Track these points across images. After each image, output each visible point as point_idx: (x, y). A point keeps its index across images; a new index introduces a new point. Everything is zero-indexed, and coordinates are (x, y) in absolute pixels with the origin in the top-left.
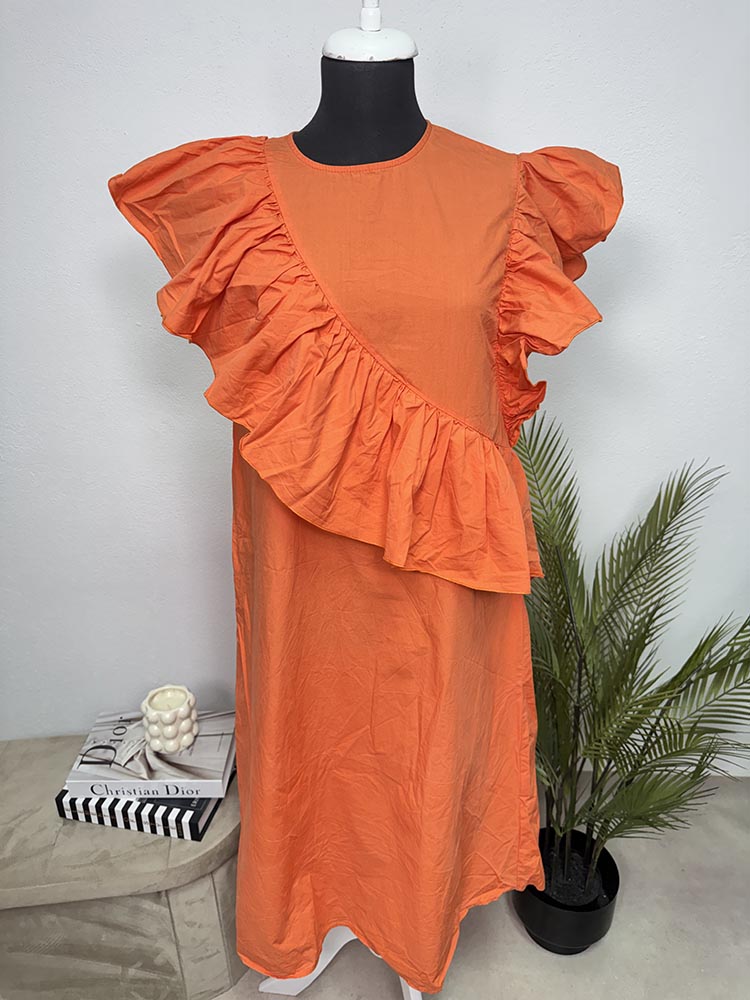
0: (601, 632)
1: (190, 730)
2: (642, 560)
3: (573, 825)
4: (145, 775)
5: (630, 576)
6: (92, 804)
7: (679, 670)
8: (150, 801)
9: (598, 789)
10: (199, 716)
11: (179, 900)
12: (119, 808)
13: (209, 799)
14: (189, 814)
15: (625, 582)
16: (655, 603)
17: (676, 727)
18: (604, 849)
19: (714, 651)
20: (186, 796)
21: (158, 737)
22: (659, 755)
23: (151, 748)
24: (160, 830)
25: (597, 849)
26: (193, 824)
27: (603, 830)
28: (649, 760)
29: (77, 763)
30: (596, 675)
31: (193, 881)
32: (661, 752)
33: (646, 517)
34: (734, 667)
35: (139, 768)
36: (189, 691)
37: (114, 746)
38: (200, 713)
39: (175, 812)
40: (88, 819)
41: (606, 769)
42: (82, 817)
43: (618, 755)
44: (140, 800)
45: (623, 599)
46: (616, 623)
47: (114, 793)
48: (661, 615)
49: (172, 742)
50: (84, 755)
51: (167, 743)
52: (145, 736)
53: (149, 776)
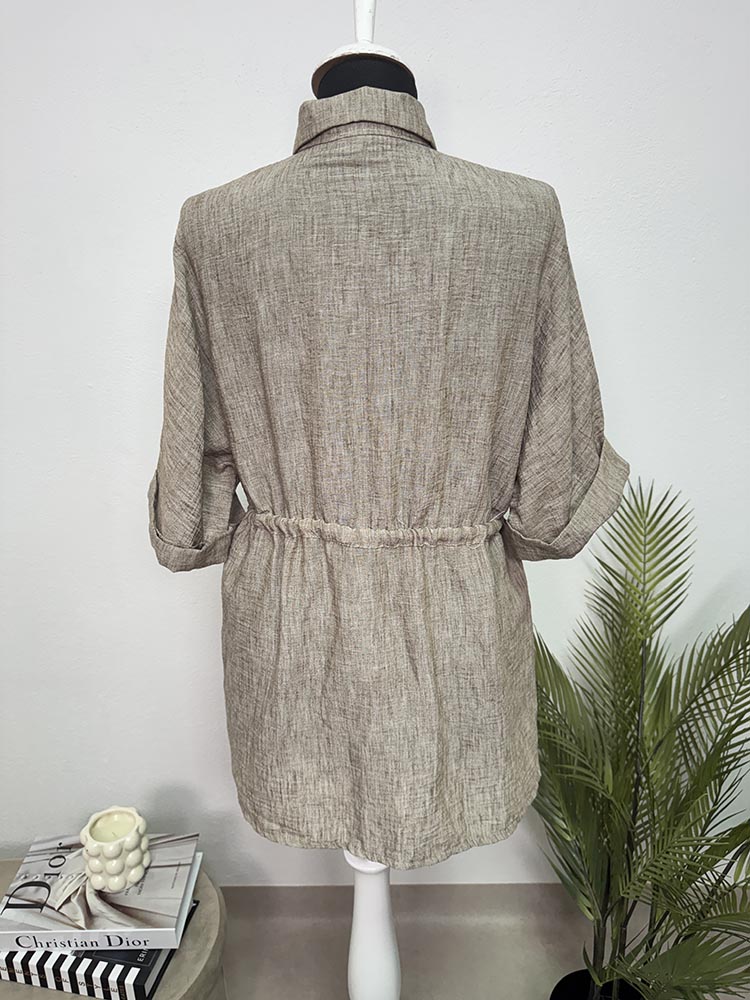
1: (140, 862)
6: (18, 959)
8: (88, 954)
10: (152, 842)
12: (49, 965)
13: (160, 950)
14: (134, 972)
20: (132, 947)
21: (100, 873)
23: (91, 886)
24: (99, 993)
26: (138, 986)
29: (2, 906)
35: (76, 913)
36: (139, 815)
37: (48, 882)
39: (118, 969)
40: (12, 977)
42: (5, 975)
44: (76, 953)
47: (45, 945)
49: (117, 879)
50: (11, 896)
51: (112, 879)
52: (84, 870)
53: (86, 924)
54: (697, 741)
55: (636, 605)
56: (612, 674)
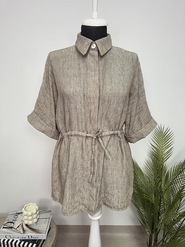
1: (37, 217)
6: (6, 241)
8: (23, 240)
12: (13, 243)
13: (41, 240)
14: (35, 245)
20: (34, 239)
21: (27, 220)
23: (24, 223)
29: (2, 228)
35: (20, 230)
36: (37, 205)
37: (13, 222)
39: (31, 244)
40: (4, 246)
44: (20, 240)
47: (12, 238)
49: (31, 221)
50: (4, 225)
52: (23, 219)
53: (23, 233)
54: (175, 189)
55: (160, 155)
56: (154, 172)
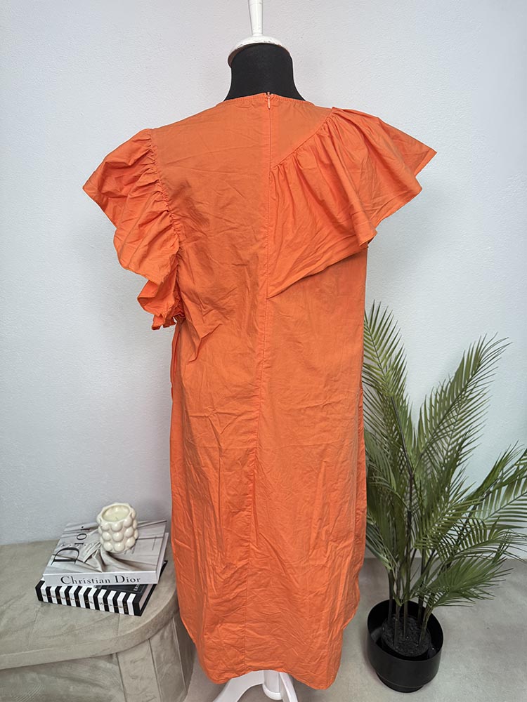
0: (425, 457)
1: (133, 535)
2: (452, 406)
3: (409, 597)
4: (100, 569)
5: (444, 417)
6: (62, 591)
7: (481, 484)
8: (104, 587)
9: (426, 571)
10: (138, 524)
11: (125, 659)
12: (81, 593)
13: (147, 585)
14: (132, 596)
15: (441, 422)
16: (463, 436)
17: (481, 524)
18: (432, 615)
19: (505, 470)
20: (130, 583)
21: (109, 541)
22: (469, 546)
23: (104, 549)
24: (112, 609)
25: (427, 615)
26: (135, 604)
27: (431, 600)
28: (462, 549)
29: (51, 561)
30: (422, 488)
31: (136, 646)
32: (471, 543)
33: (454, 375)
34: (520, 481)
35: (96, 564)
36: (131, 507)
37: (77, 548)
38: (139, 522)
39: (122, 595)
40: (59, 602)
41: (431, 556)
42: (55, 600)
43: (439, 546)
44: (97, 587)
45: (439, 434)
46: (435, 451)
47: (78, 582)
48: (468, 444)
49: (119, 545)
50: (56, 555)
51: (116, 545)
52: (99, 540)
53: (103, 570)
